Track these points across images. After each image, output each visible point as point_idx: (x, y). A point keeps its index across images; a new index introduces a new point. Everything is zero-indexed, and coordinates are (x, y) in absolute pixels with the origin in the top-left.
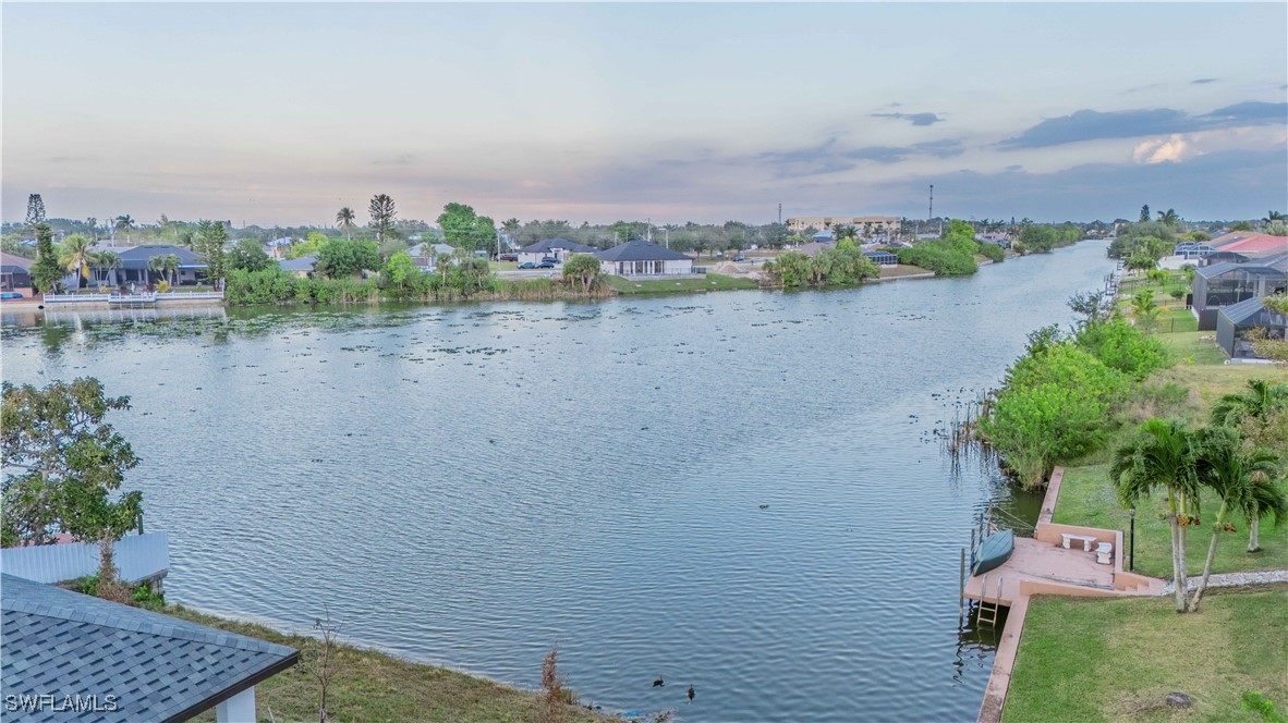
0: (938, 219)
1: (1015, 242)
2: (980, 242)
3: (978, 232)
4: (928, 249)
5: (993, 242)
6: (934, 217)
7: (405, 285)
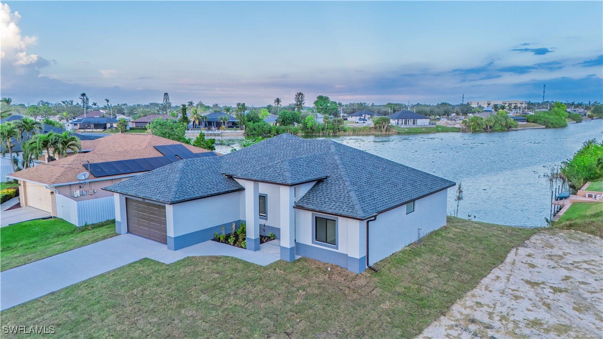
0: (548, 102)
1: (589, 113)
2: (569, 112)
3: (568, 108)
4: (542, 115)
5: (577, 113)
6: (545, 101)
7: (311, 129)
